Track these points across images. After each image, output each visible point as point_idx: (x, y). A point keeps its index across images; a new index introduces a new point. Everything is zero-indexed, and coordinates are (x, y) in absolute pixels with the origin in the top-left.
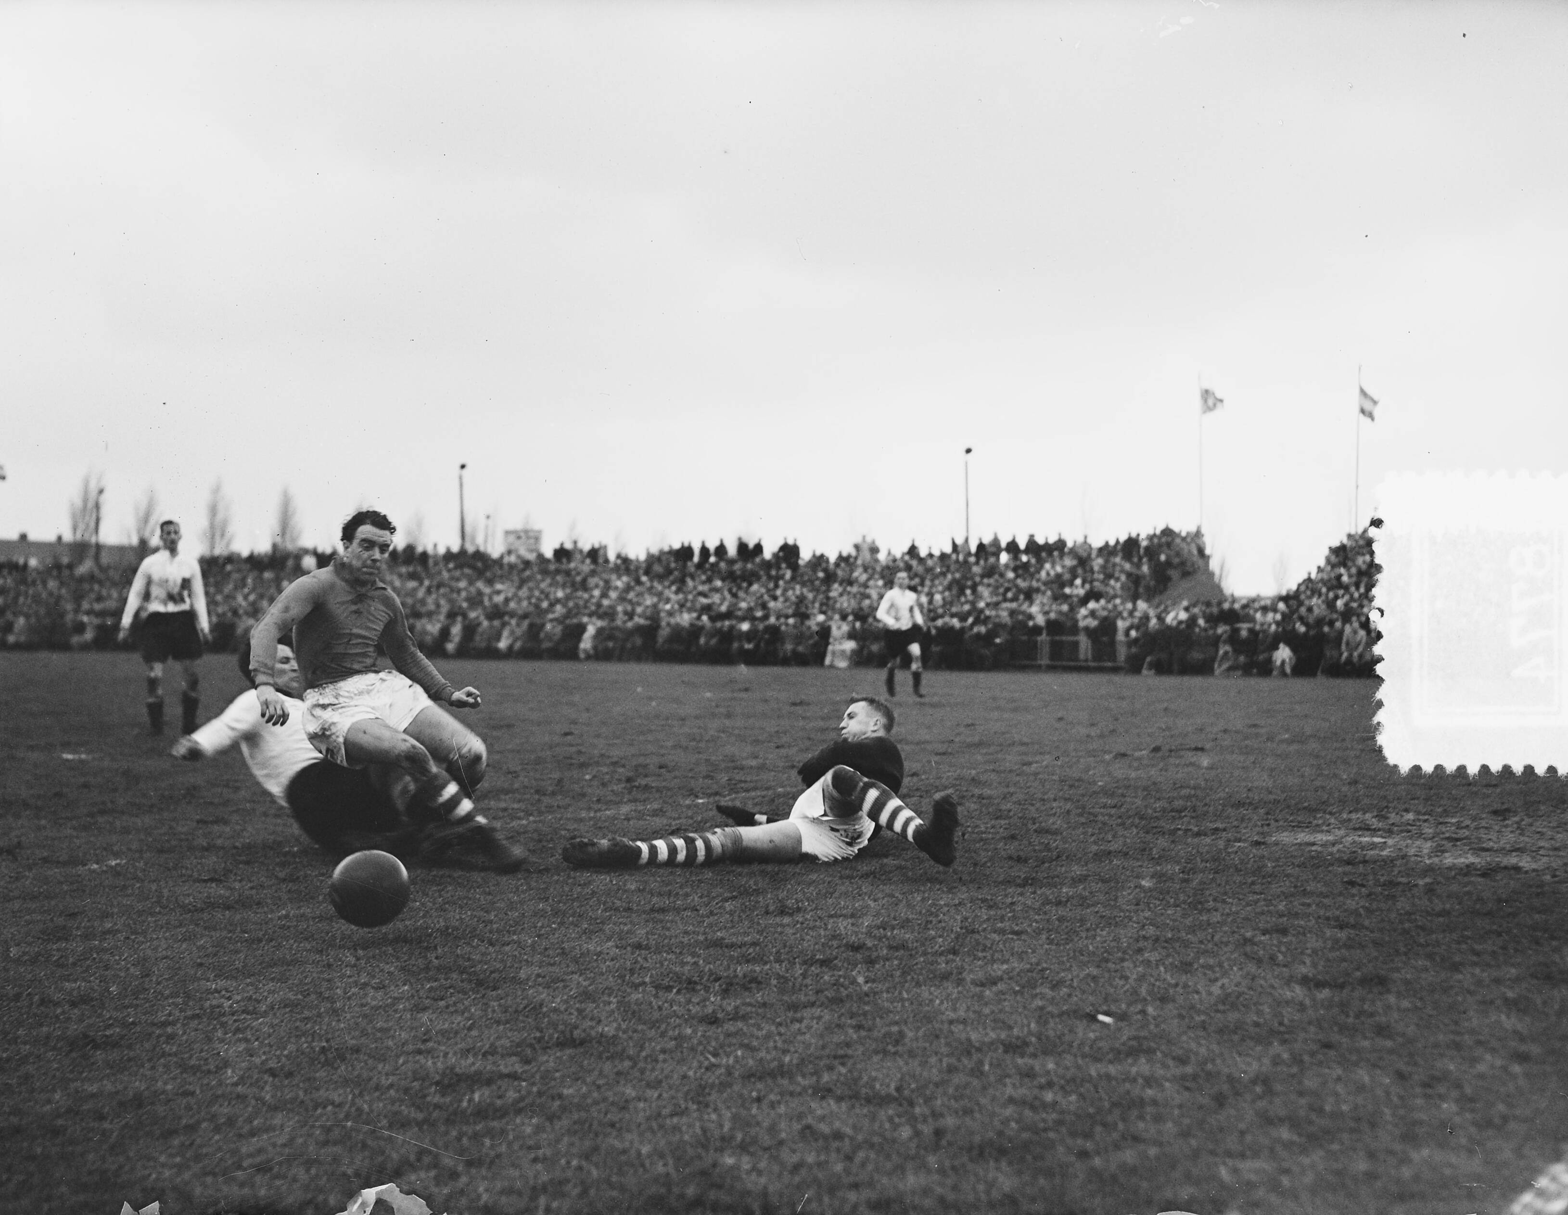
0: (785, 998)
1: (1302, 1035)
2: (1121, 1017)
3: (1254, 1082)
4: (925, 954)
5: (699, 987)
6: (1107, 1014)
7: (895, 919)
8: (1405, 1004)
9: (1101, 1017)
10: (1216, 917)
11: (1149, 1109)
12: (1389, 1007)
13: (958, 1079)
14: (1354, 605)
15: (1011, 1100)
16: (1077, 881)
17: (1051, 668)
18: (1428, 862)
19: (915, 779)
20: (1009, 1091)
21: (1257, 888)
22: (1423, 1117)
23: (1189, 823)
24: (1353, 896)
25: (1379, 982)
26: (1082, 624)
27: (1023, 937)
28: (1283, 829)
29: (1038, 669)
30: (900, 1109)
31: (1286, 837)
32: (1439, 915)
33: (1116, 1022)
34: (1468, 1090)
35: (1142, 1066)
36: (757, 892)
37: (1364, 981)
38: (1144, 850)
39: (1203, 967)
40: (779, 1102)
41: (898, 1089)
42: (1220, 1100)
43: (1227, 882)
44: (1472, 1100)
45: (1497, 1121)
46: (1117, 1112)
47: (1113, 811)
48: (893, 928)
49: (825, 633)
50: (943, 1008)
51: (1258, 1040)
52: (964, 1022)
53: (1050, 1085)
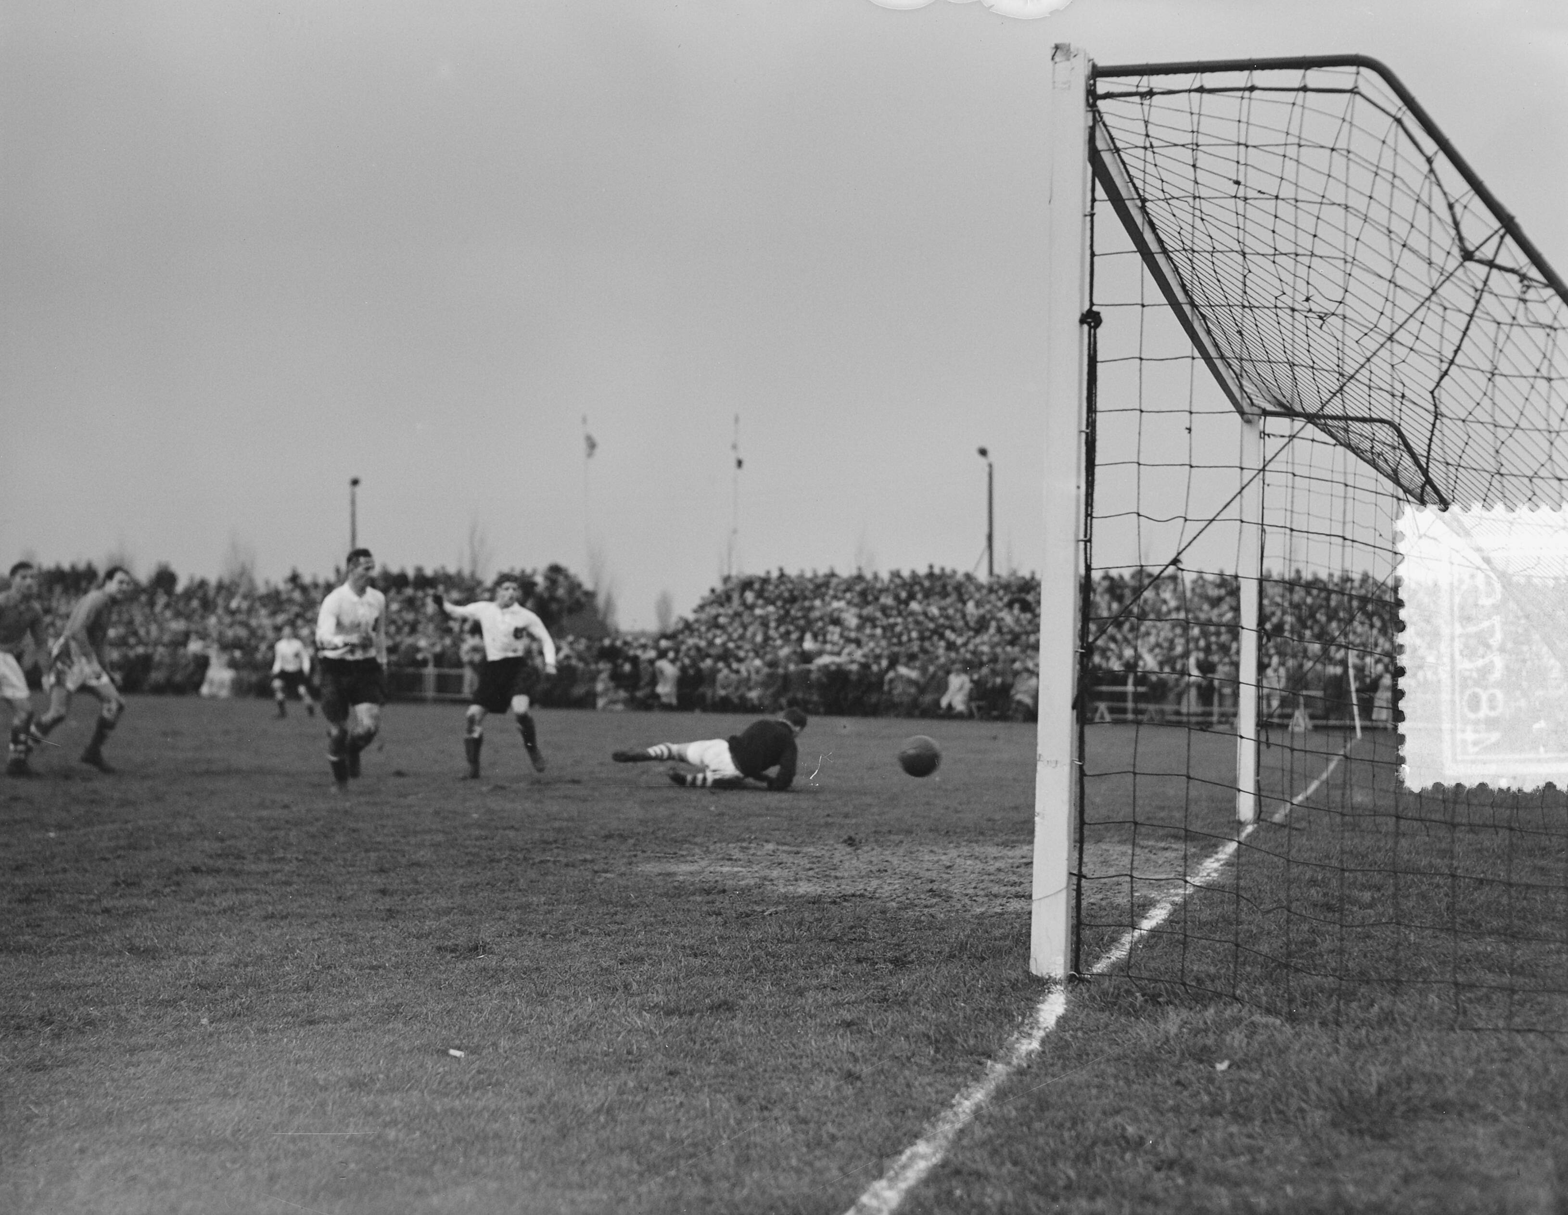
0: (123, 1041)
1: (649, 1063)
2: (473, 1051)
3: (598, 1111)
4: (277, 991)
5: (29, 1032)
6: (459, 1048)
7: (249, 955)
8: (750, 1028)
9: (453, 1052)
10: (576, 947)
11: (491, 1144)
12: (733, 1033)
13: (300, 1119)
14: (731, 645)
15: (352, 1140)
16: (440, 913)
17: (437, 701)
18: (783, 891)
19: (286, 811)
20: (351, 1132)
21: (619, 918)
22: (758, 1139)
23: (558, 855)
24: (710, 924)
25: (726, 1007)
26: (465, 658)
27: (381, 971)
28: (648, 860)
29: (421, 701)
30: (236, 1154)
31: (651, 868)
32: (788, 941)
33: (467, 1055)
34: (802, 1112)
35: (488, 1099)
36: (105, 930)
37: (715, 1008)
38: (511, 882)
39: (558, 997)
40: (104, 1153)
41: (233, 1134)
42: (564, 1132)
43: (590, 913)
44: (805, 1121)
45: (825, 1138)
46: (460, 1148)
47: (483, 843)
48: (246, 966)
49: (203, 663)
50: (291, 1046)
51: (606, 1070)
52: (311, 1061)
53: (394, 1123)
